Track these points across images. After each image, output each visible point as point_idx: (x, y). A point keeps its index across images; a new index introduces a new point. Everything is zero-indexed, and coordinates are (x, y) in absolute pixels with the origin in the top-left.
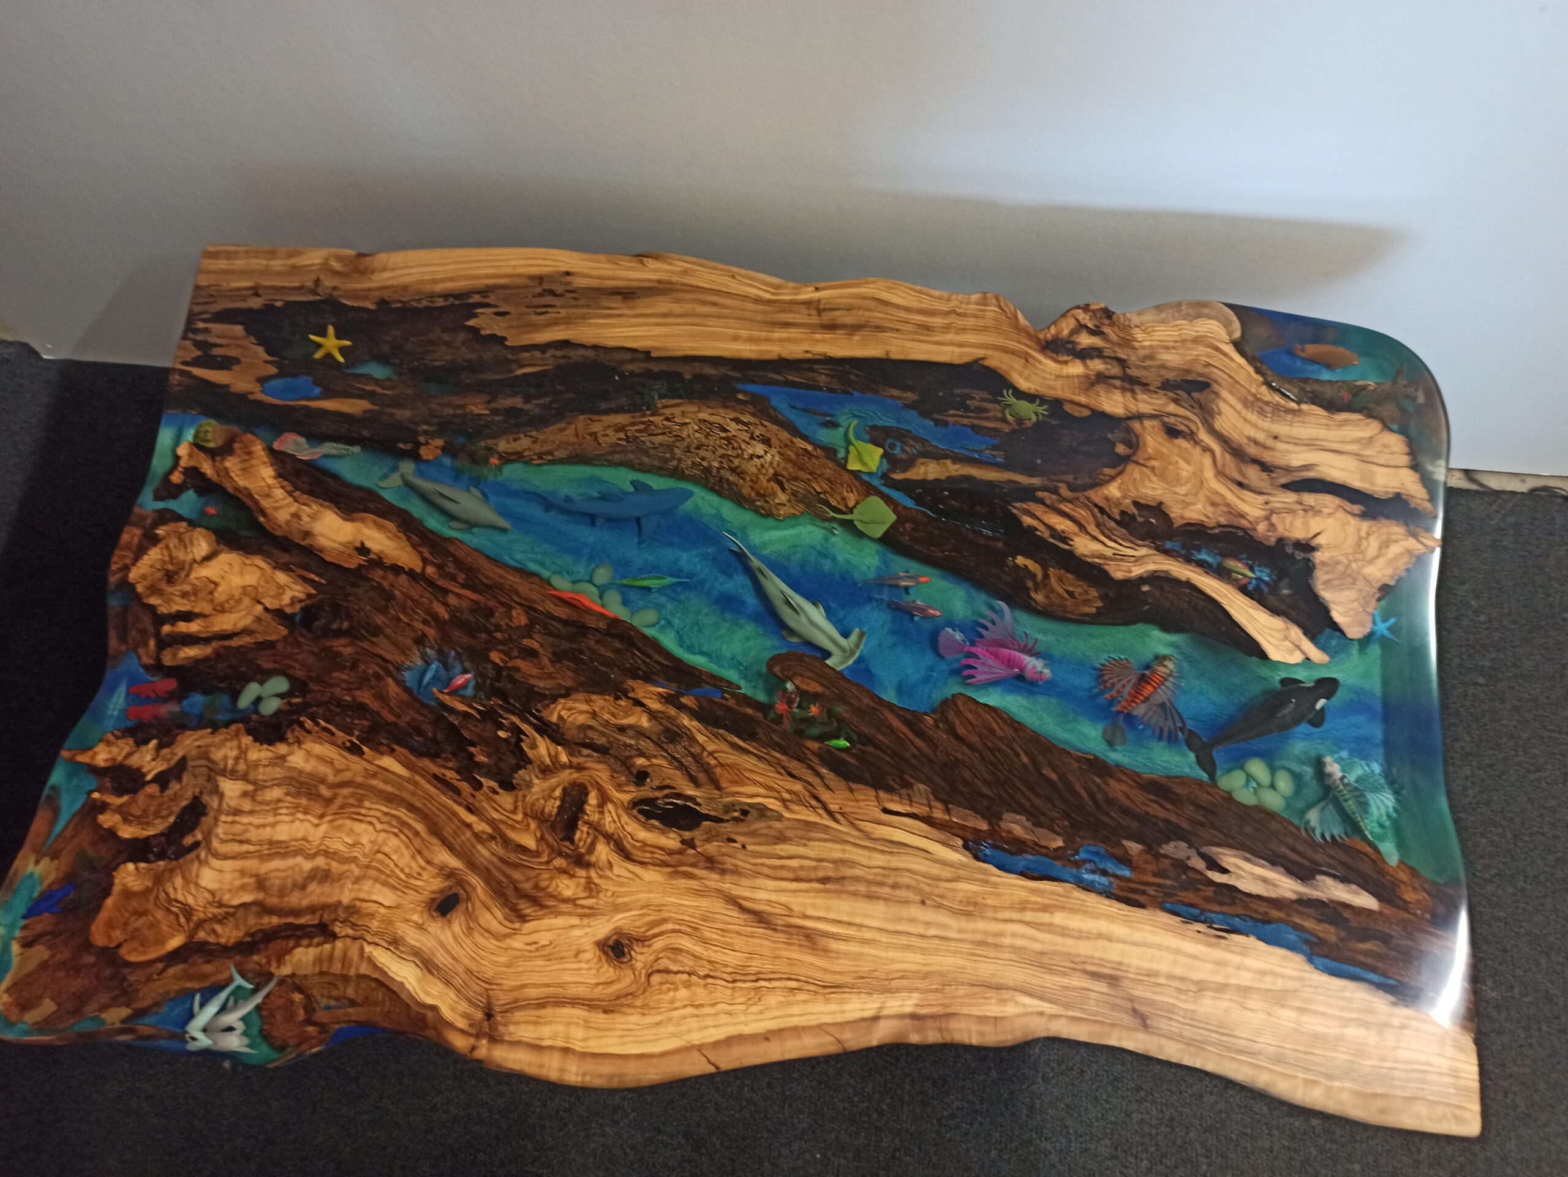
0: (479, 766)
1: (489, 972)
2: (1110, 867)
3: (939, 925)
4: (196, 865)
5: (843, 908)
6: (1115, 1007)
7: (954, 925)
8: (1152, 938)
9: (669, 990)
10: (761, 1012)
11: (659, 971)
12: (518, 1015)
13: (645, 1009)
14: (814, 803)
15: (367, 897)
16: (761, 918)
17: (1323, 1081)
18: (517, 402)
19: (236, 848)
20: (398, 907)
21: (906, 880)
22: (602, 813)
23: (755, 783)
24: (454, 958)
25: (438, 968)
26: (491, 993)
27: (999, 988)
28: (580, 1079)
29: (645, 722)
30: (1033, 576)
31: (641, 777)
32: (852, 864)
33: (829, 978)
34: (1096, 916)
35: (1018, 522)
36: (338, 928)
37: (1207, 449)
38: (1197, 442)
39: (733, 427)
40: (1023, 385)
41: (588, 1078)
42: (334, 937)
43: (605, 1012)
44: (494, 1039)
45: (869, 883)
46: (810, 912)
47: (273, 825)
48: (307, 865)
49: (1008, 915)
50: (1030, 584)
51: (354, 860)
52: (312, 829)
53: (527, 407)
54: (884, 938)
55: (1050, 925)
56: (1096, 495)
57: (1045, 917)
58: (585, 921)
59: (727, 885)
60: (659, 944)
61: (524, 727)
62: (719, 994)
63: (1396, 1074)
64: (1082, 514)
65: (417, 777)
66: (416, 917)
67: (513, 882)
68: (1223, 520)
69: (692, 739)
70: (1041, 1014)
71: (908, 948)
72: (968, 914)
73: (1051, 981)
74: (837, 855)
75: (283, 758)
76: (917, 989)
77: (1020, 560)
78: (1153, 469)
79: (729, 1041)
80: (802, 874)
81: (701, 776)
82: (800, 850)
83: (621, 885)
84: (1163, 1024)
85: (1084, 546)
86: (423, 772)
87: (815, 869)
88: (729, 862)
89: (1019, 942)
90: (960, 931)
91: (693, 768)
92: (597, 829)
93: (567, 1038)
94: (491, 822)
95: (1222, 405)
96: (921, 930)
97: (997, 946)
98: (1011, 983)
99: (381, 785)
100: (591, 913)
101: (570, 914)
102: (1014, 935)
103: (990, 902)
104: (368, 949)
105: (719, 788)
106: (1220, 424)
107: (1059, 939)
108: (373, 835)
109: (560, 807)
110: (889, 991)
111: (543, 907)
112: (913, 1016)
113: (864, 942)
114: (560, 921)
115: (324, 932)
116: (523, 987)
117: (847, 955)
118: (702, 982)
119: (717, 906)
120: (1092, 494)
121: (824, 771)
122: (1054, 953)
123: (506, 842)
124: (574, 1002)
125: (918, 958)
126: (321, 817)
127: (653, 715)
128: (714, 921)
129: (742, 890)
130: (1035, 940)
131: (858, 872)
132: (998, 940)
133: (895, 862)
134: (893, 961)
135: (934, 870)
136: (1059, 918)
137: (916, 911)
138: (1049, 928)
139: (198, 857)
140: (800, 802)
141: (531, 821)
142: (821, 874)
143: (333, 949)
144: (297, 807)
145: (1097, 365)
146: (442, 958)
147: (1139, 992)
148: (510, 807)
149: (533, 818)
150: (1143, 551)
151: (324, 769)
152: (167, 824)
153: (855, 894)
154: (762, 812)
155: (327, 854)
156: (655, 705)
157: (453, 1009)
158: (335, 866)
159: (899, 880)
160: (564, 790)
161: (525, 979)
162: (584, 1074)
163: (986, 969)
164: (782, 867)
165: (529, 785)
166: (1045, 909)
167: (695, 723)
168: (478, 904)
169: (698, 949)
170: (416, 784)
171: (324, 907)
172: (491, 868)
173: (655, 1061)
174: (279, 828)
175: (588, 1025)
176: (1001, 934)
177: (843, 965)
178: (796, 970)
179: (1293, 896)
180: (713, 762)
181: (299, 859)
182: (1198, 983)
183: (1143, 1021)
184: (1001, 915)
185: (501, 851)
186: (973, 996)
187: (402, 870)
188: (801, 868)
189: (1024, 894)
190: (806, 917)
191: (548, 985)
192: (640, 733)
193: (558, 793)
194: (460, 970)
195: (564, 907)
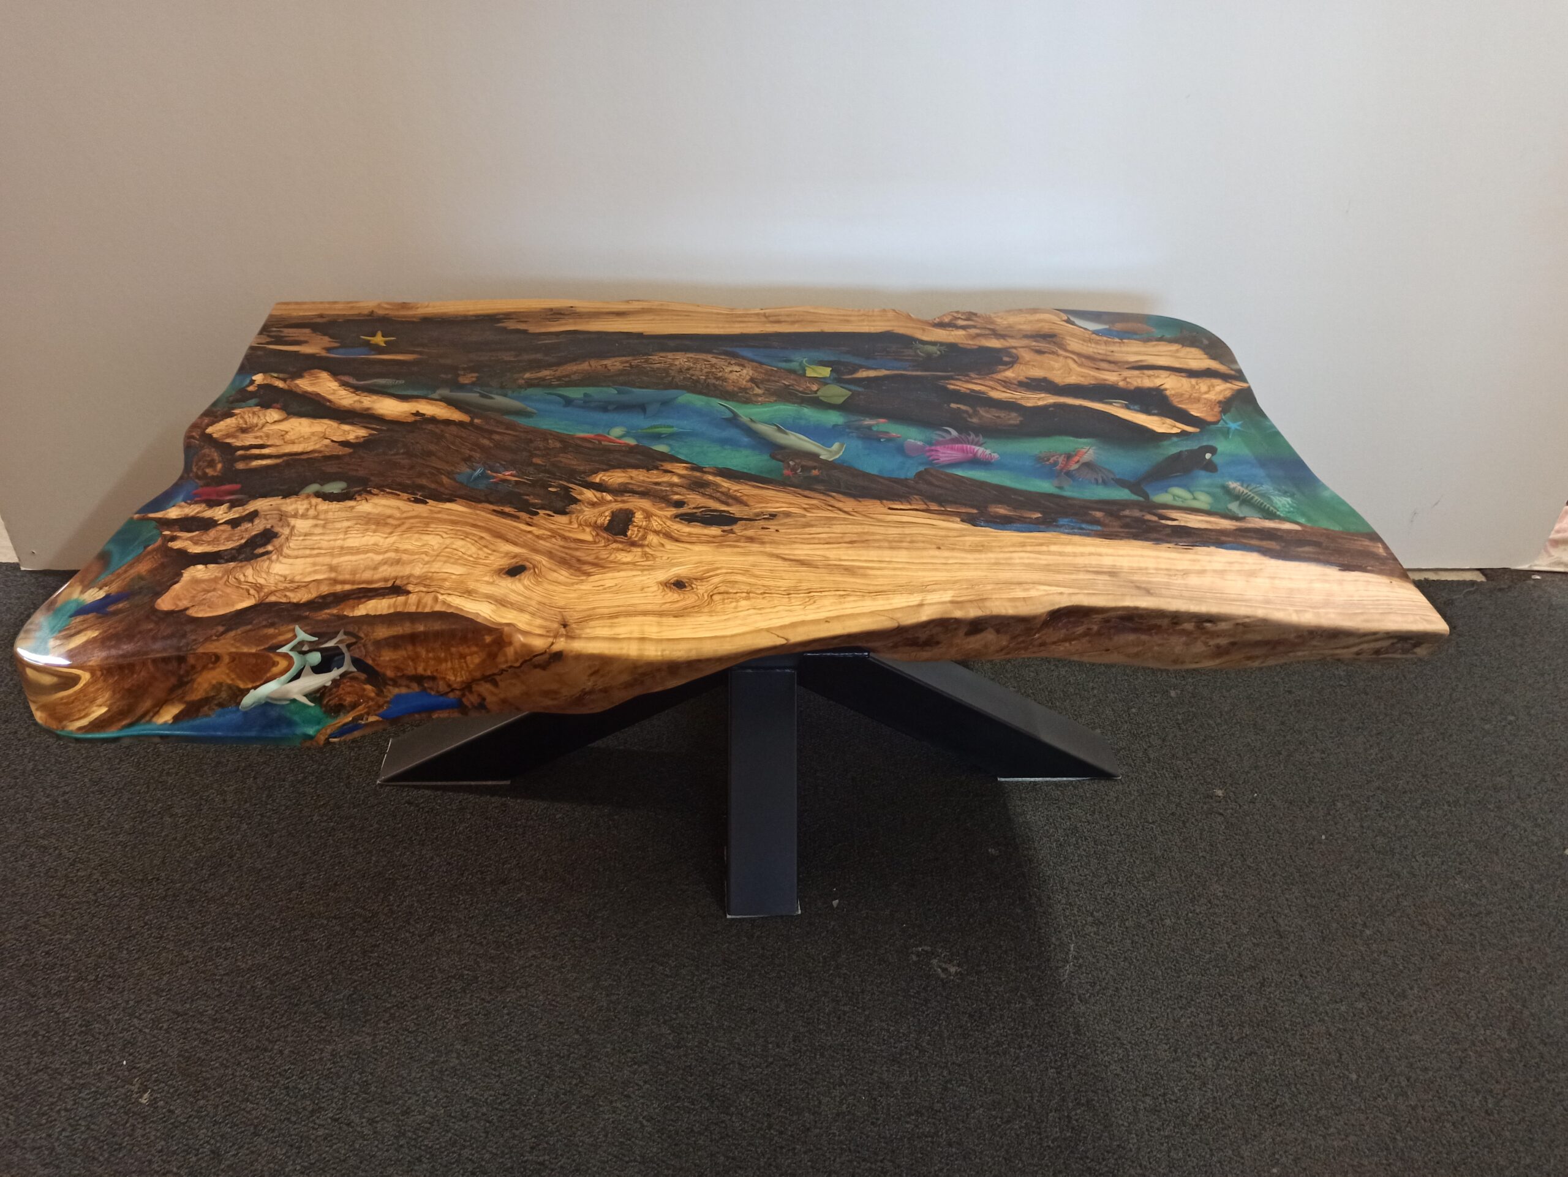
0: (534, 505)
1: (562, 603)
2: (1084, 526)
3: (956, 558)
4: (267, 563)
5: (873, 554)
6: (1120, 586)
7: (970, 558)
8: (1132, 553)
9: (731, 602)
10: (818, 608)
11: (719, 593)
12: (592, 623)
13: (711, 613)
14: (830, 508)
15: (438, 570)
16: (802, 563)
17: (1311, 610)
18: (539, 356)
19: (308, 552)
20: (468, 574)
21: (920, 538)
22: (650, 521)
23: (777, 502)
24: (525, 597)
25: (512, 604)
26: (565, 614)
27: (1020, 583)
28: (659, 653)
29: (676, 479)
30: (967, 412)
31: (679, 504)
32: (873, 534)
33: (871, 588)
34: (1084, 545)
35: (946, 389)
36: (410, 588)
37: (1066, 357)
38: (1058, 355)
39: (714, 361)
40: (925, 338)
41: (667, 652)
42: (408, 592)
43: (675, 617)
44: (570, 637)
45: (890, 542)
46: (843, 558)
47: (344, 539)
48: (380, 557)
49: (1011, 549)
50: (965, 415)
51: (426, 553)
52: (382, 540)
53: (547, 358)
54: (913, 567)
55: (1049, 551)
56: (999, 376)
57: (1044, 548)
58: (645, 573)
59: (768, 549)
60: (716, 580)
61: (571, 485)
62: (776, 602)
63: (1365, 602)
64: (991, 383)
65: (478, 512)
66: (486, 579)
67: (573, 557)
68: (1093, 382)
69: (717, 485)
70: (1061, 593)
71: (936, 570)
72: (980, 551)
73: (1060, 577)
74: (860, 530)
75: (352, 508)
76: (951, 589)
77: (953, 405)
78: (1033, 366)
79: (793, 625)
80: (831, 541)
81: (730, 501)
82: (827, 530)
83: (675, 553)
84: (1164, 591)
85: (995, 395)
86: (484, 509)
87: (842, 537)
88: (766, 539)
89: (1027, 561)
90: (975, 559)
91: (723, 498)
92: (647, 530)
93: (643, 632)
94: (550, 530)
95: (1068, 342)
96: (943, 561)
97: (1009, 564)
98: (1029, 581)
99: (446, 517)
100: (651, 568)
101: (631, 570)
102: (1021, 558)
103: (994, 544)
104: (441, 597)
105: (746, 505)
106: (1069, 348)
107: (1060, 558)
108: (441, 540)
109: (610, 521)
110: (928, 591)
111: (603, 567)
112: (952, 602)
113: (895, 569)
114: (622, 574)
115: (396, 590)
116: (594, 608)
117: (883, 576)
118: (761, 596)
119: (764, 559)
120: (994, 376)
121: (834, 494)
122: (1059, 564)
123: (565, 538)
124: (645, 613)
125: (945, 574)
126: (391, 533)
127: (680, 476)
128: (762, 566)
129: (782, 550)
130: (1040, 559)
131: (878, 537)
132: (1009, 562)
133: (907, 531)
134: (924, 577)
135: (943, 533)
136: (1053, 548)
137: (937, 553)
138: (1049, 553)
139: (269, 559)
140: (818, 508)
141: (585, 528)
142: (848, 540)
143: (408, 599)
144: (367, 530)
145: (973, 331)
146: (513, 597)
147: (1136, 578)
148: (567, 522)
149: (587, 526)
150: (1043, 395)
151: (389, 512)
152: (238, 544)
153: (879, 547)
154: (788, 515)
155: (397, 551)
156: (684, 472)
157: (529, 624)
158: (405, 557)
159: (914, 539)
160: (613, 513)
161: (596, 605)
162: (663, 650)
163: (1005, 575)
164: (814, 538)
165: (581, 511)
166: (1041, 545)
167: (718, 478)
168: (543, 569)
169: (752, 580)
170: (477, 514)
171: (396, 578)
172: (553, 551)
173: (728, 639)
174: (348, 540)
175: (659, 624)
176: (1011, 558)
177: (881, 581)
178: (841, 586)
179: (1234, 528)
180: (739, 494)
181: (370, 555)
182: (1183, 570)
183: (1148, 592)
184: (1006, 550)
185: (562, 543)
186: (1000, 589)
187: (471, 556)
188: (830, 538)
189: (1022, 540)
190: (840, 560)
191: (619, 606)
192: (673, 485)
193: (607, 514)
194: (533, 603)
195: (624, 567)
